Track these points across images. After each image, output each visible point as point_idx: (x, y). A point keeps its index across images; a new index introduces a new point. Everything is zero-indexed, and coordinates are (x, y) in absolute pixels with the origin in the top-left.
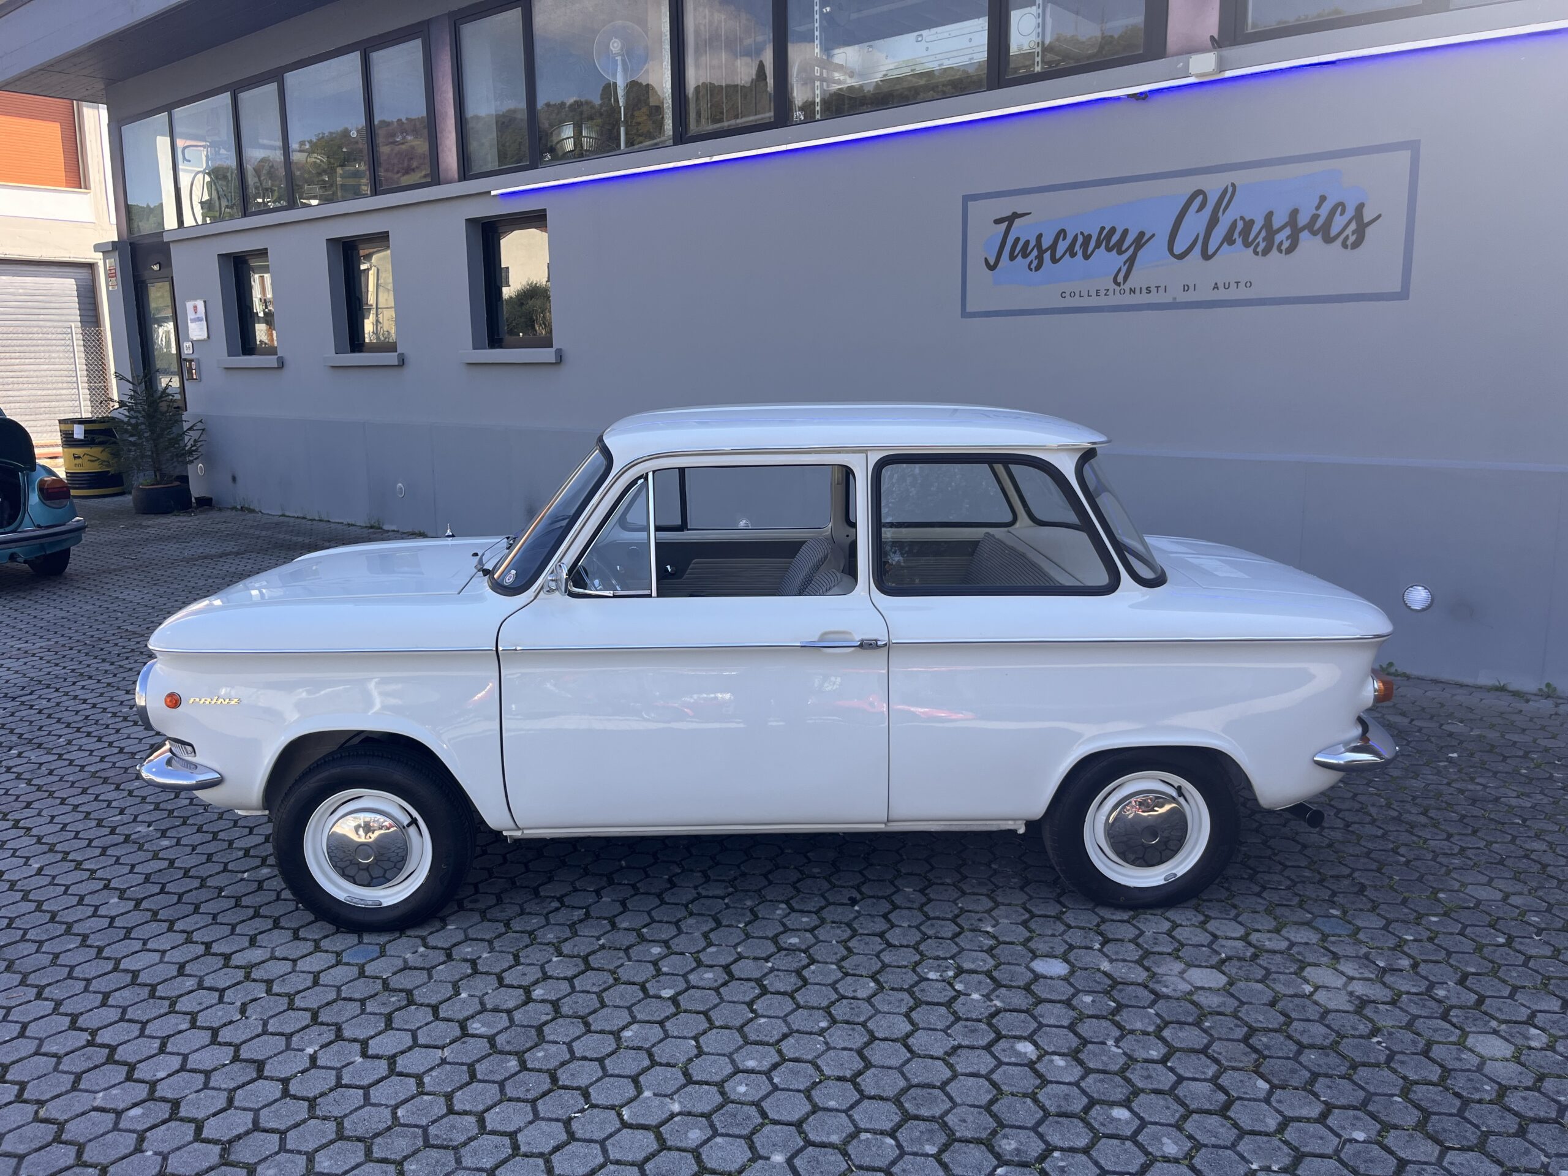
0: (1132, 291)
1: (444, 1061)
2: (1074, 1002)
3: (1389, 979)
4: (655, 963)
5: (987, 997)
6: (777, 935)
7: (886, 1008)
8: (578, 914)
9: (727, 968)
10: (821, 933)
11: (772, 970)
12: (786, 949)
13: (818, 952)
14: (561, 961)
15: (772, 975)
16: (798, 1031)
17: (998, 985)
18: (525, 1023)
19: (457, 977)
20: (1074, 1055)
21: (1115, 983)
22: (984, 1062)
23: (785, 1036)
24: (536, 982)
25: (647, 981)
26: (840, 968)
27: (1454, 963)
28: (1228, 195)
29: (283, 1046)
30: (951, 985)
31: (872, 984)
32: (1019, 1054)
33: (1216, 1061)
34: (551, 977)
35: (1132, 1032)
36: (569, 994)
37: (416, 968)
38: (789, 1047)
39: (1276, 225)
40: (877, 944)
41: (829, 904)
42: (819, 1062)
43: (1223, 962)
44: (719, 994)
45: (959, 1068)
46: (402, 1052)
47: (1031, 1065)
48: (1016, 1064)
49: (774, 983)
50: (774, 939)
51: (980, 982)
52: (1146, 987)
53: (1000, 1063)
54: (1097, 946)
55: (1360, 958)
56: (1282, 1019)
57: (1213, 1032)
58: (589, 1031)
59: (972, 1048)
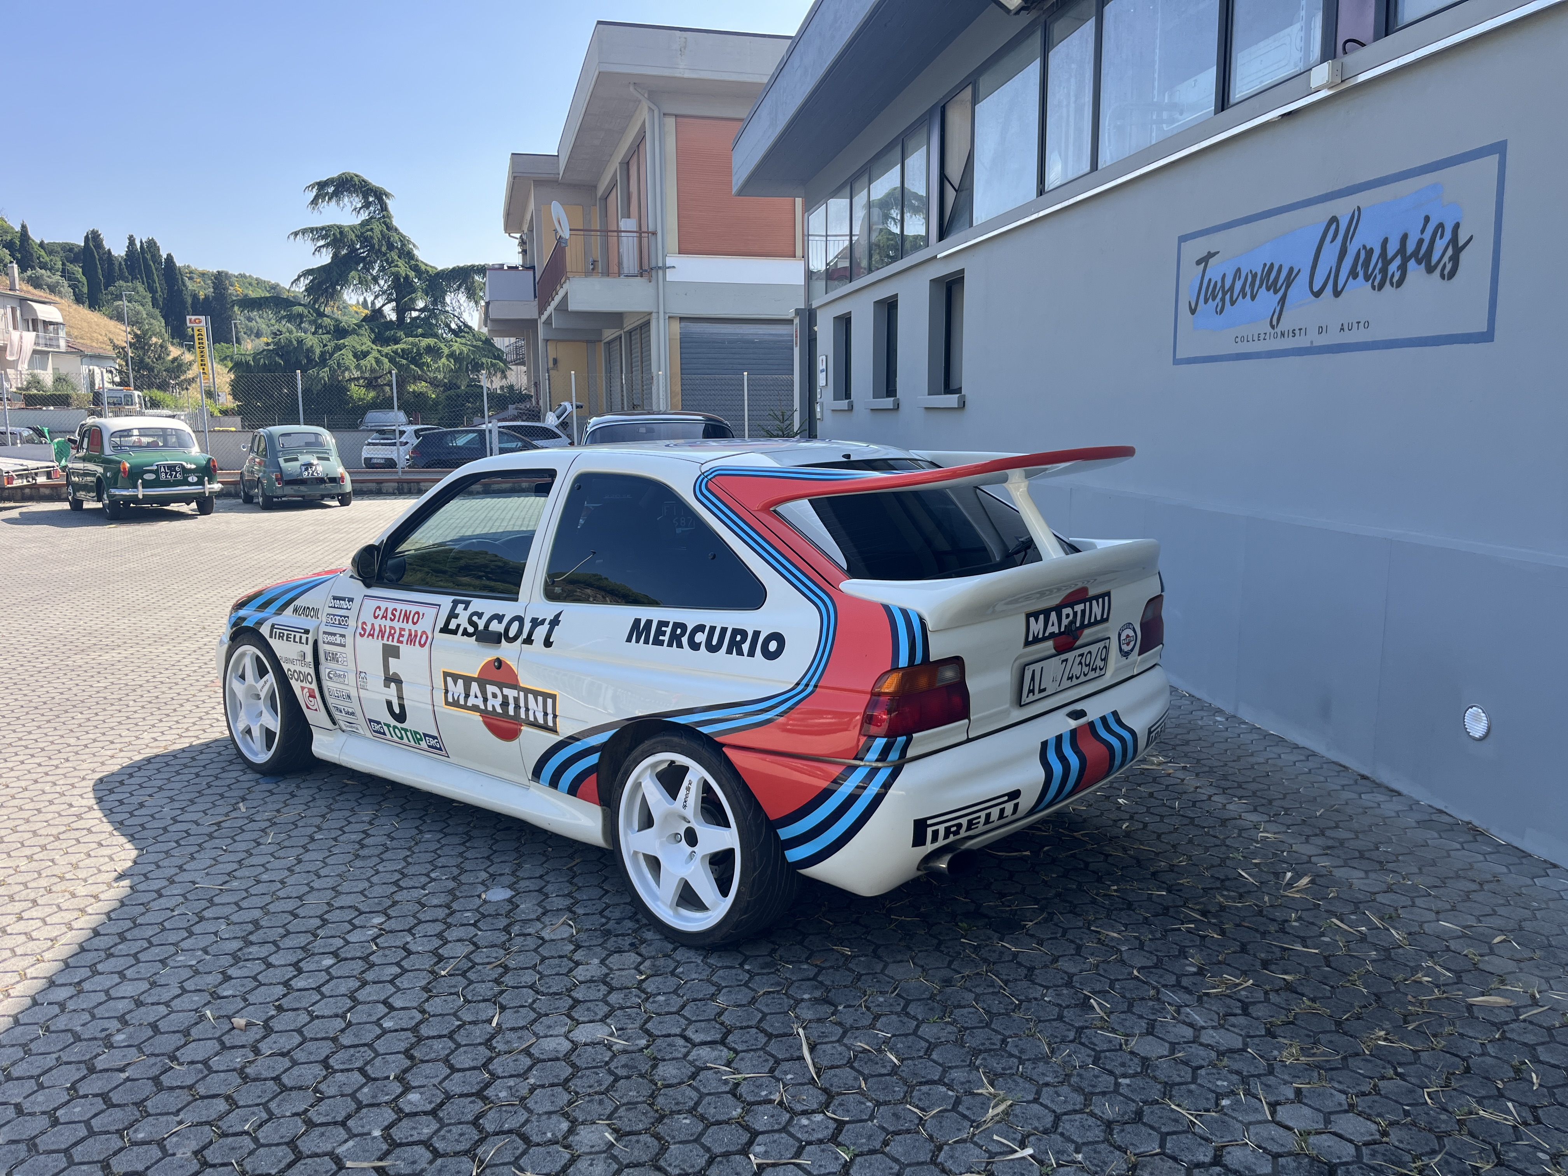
0: (1283, 334)
28: (1355, 221)
39: (1390, 253)
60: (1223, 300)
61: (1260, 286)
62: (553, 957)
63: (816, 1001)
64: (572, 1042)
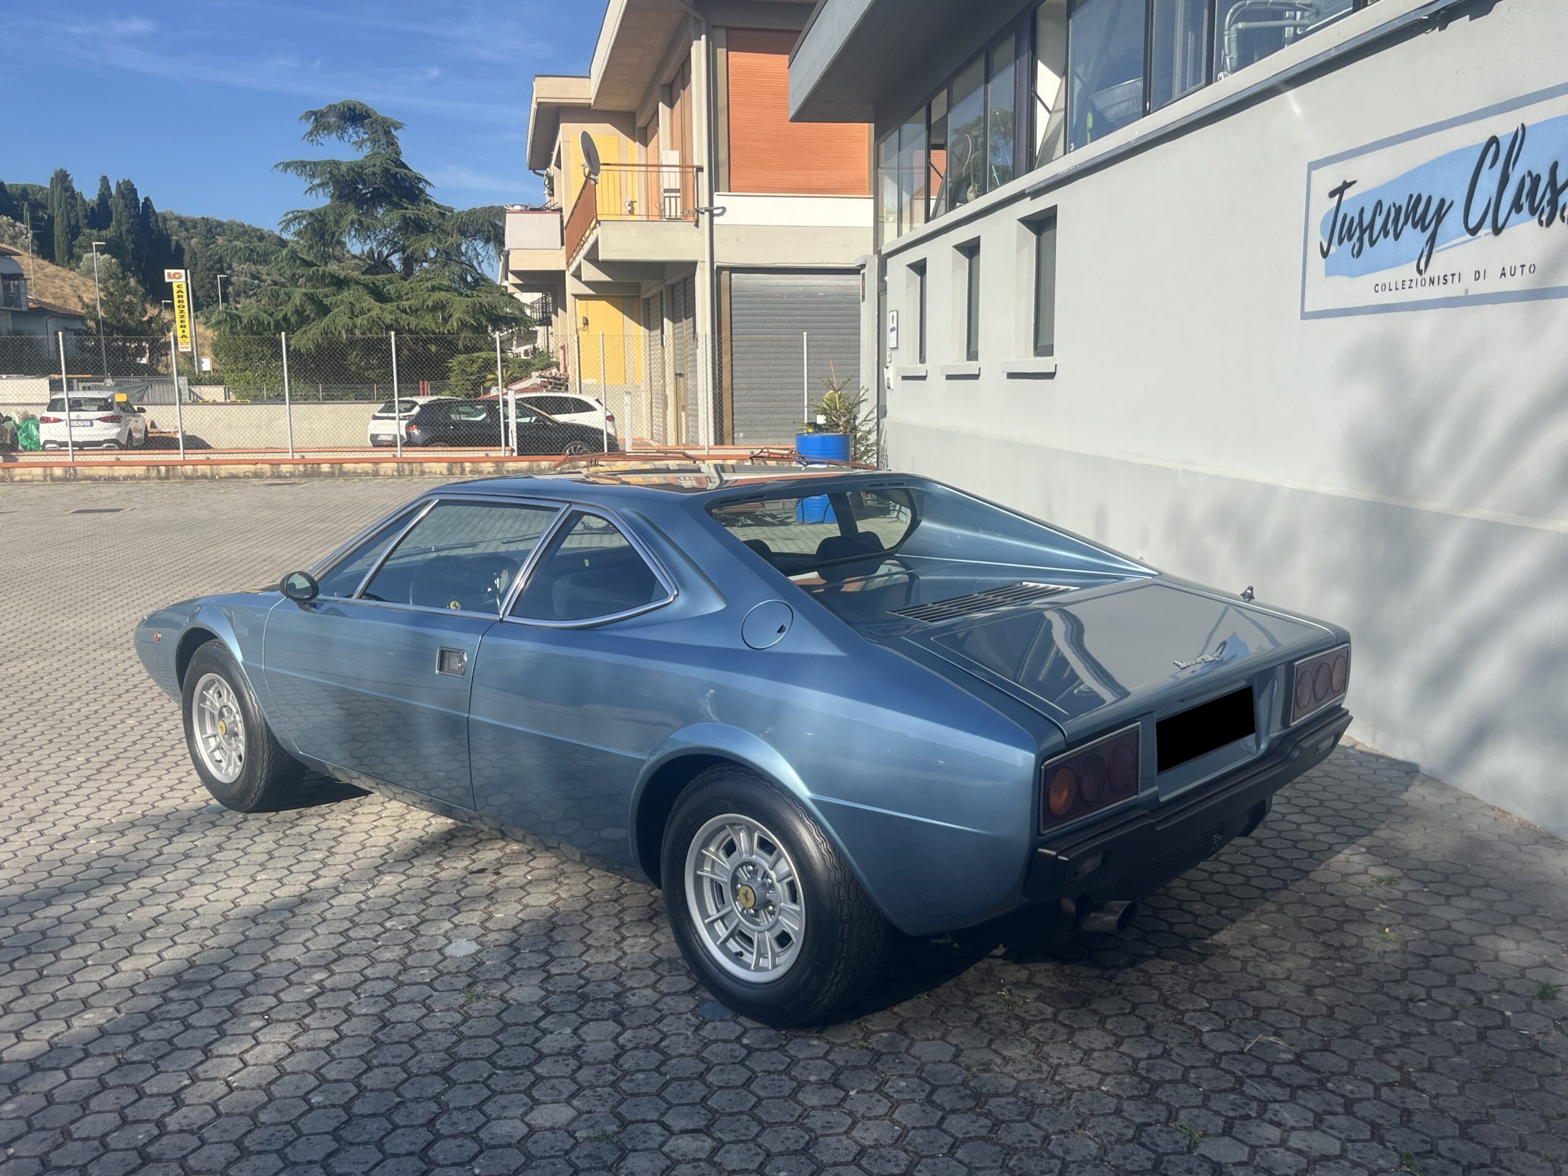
0: (1432, 281)
28: (1519, 137)
39: (1559, 182)
60: (1361, 239)
61: (1405, 223)
62: (516, 1024)
63: (822, 1083)
64: (528, 1125)
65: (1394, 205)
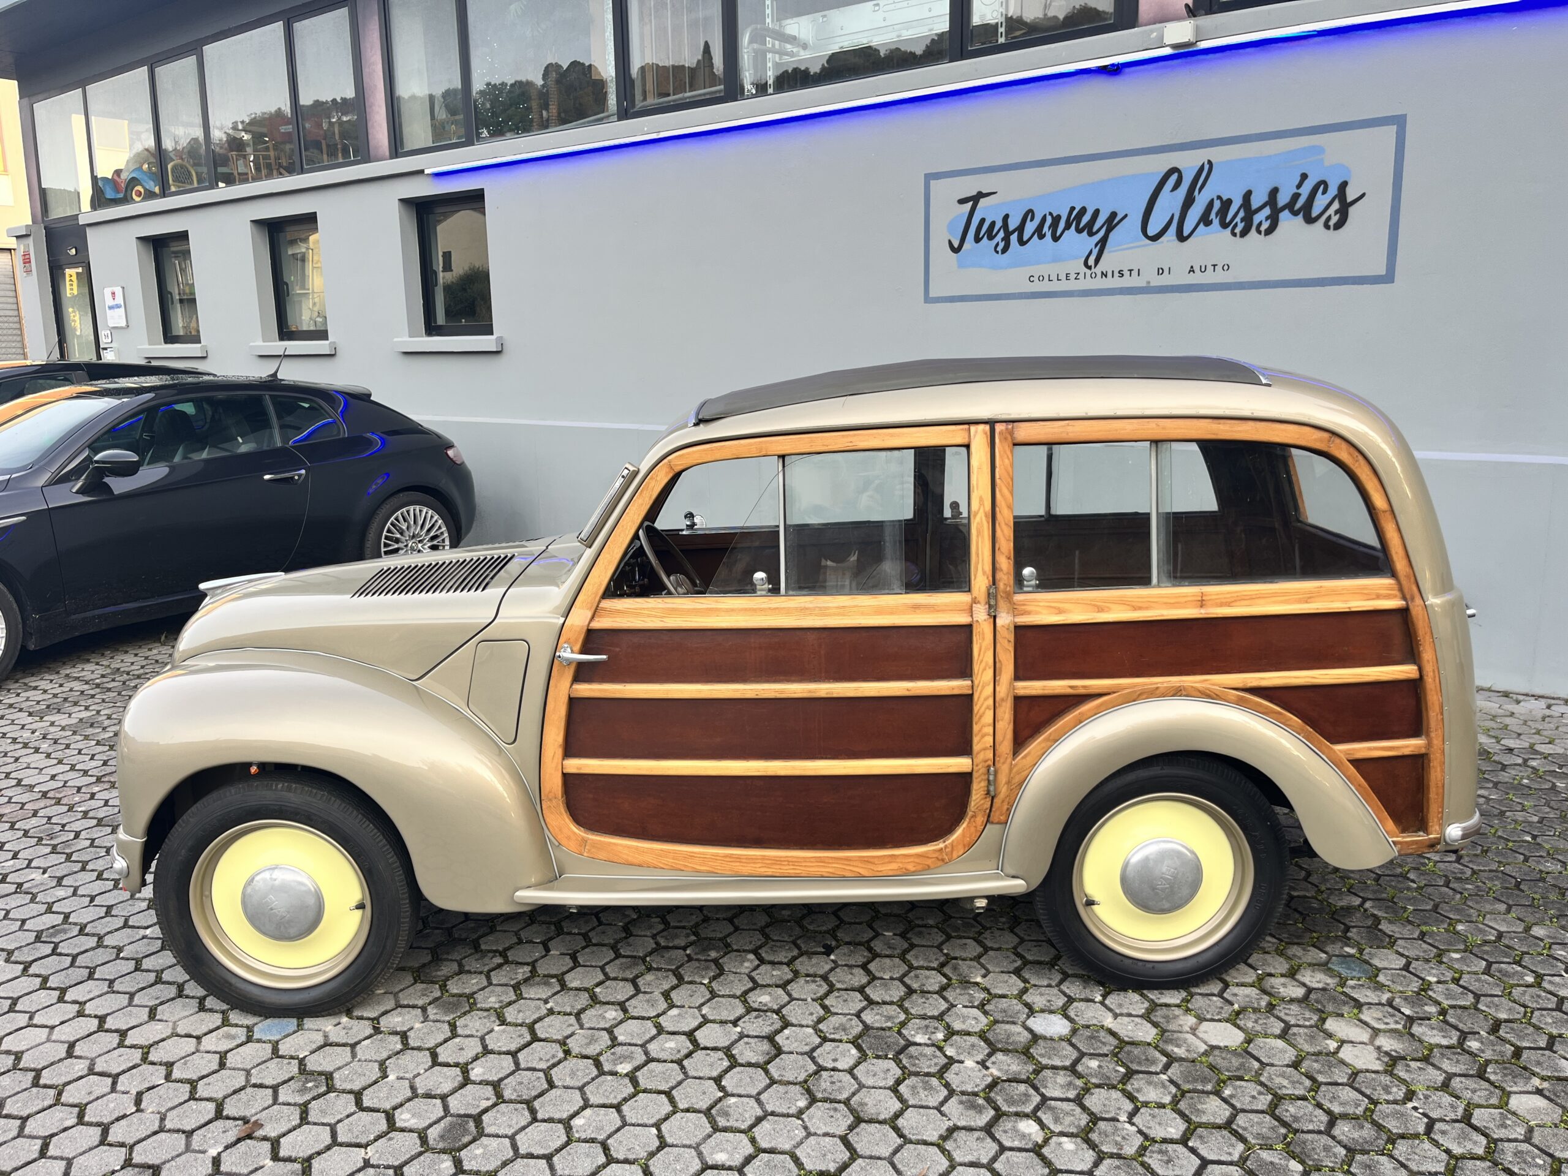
0: (1104, 275)
1: (367, 1164)
2: (1079, 1068)
3: (1417, 1029)
4: (610, 1031)
5: (983, 1064)
6: (746, 992)
7: (870, 1082)
8: (523, 972)
9: (690, 1035)
10: (795, 989)
11: (742, 1036)
12: (756, 1010)
13: (793, 1012)
14: (504, 1031)
15: (742, 1042)
16: (773, 1114)
17: (993, 1050)
18: (462, 1112)
19: (385, 1055)
20: (1085, 1135)
21: (1122, 1043)
22: (986, 1150)
23: (759, 1120)
24: (476, 1058)
25: (600, 1054)
26: (818, 1031)
27: (1484, 1008)
28: (1205, 172)
29: (182, 1146)
30: (940, 1049)
31: (854, 1051)
32: (1023, 1136)
33: (1243, 1139)
34: (492, 1052)
35: (1146, 1104)
36: (512, 1073)
37: (338, 1045)
38: (765, 1134)
39: (1255, 203)
40: (856, 1002)
41: (801, 955)
42: (798, 1152)
43: (1238, 1013)
44: (682, 1067)
45: (958, 1157)
46: (319, 1153)
47: (1037, 1150)
48: (1020, 1150)
49: (747, 1052)
50: (743, 997)
51: (973, 1046)
52: (1156, 1047)
53: (1003, 1149)
54: (1099, 998)
55: (1383, 1005)
56: (1308, 1083)
57: (1234, 1101)
58: (535, 1120)
59: (970, 1129)
60: (1007, 239)
61: (1068, 226)
65: (1051, 214)
